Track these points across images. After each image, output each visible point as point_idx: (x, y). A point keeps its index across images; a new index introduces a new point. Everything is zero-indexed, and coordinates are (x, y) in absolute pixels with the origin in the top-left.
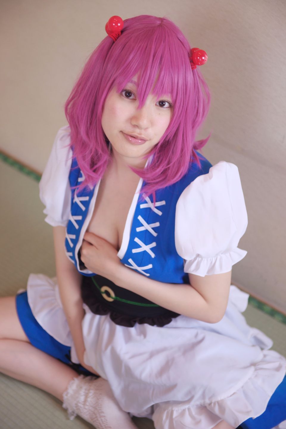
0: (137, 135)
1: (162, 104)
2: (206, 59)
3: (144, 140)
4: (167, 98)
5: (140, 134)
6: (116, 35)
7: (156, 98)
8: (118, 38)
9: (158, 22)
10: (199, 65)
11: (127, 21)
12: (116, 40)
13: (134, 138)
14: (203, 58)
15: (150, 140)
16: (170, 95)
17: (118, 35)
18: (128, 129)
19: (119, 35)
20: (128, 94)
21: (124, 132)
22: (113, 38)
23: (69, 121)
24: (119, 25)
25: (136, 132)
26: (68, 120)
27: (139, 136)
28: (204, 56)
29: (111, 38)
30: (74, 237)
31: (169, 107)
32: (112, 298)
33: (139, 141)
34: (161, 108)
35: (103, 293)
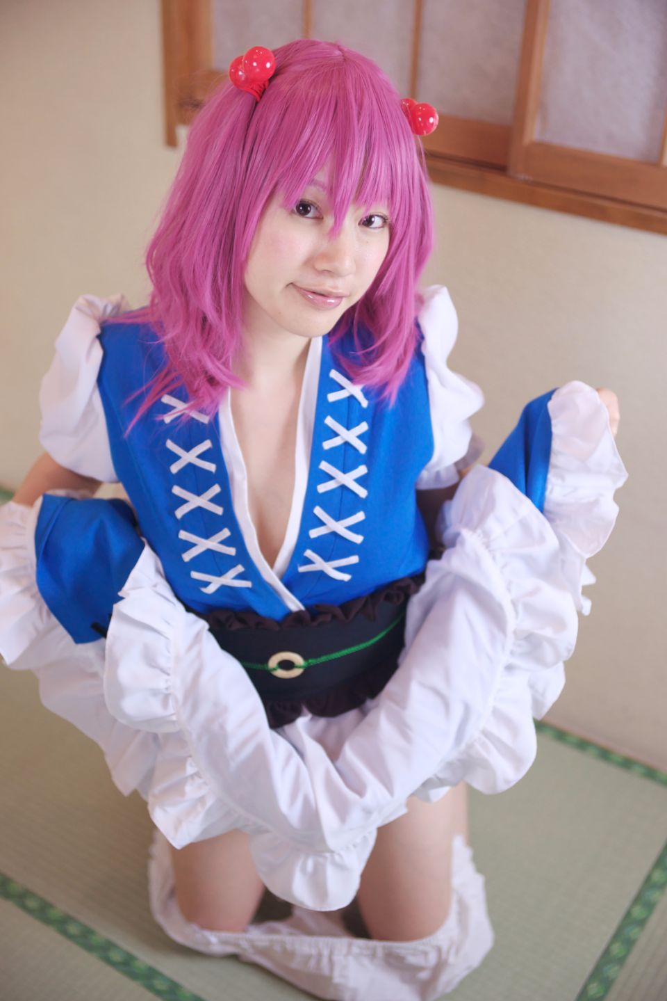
0: (331, 290)
1: (367, 221)
3: (339, 297)
4: (381, 209)
6: (261, 87)
7: (361, 211)
8: (263, 93)
9: (337, 53)
12: (261, 98)
13: (322, 295)
15: (350, 296)
16: (386, 204)
17: (262, 86)
19: (264, 85)
20: (303, 208)
21: (298, 284)
22: (256, 94)
23: (155, 281)
24: (268, 65)
25: (327, 284)
26: (151, 279)
27: (334, 291)
29: (251, 94)
30: (226, 533)
31: (382, 227)
32: (300, 667)
33: (333, 301)
34: (368, 229)
35: (275, 669)
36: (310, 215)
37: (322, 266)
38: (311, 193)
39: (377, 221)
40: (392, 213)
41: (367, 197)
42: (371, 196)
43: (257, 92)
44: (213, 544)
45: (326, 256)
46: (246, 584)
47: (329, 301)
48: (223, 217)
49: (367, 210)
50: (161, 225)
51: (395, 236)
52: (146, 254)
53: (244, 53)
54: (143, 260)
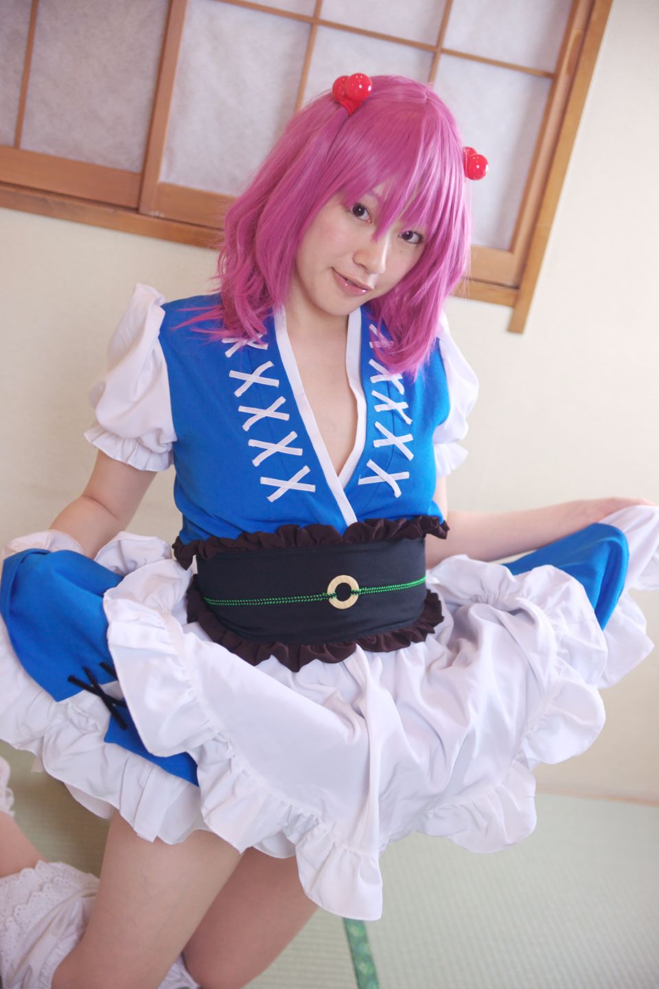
1: (406, 236)
4: (420, 228)
7: (404, 227)
8: (355, 111)
12: (352, 113)
20: (358, 210)
21: (337, 270)
25: (359, 276)
27: (363, 282)
29: (346, 108)
30: (293, 436)
31: (418, 243)
32: (356, 593)
34: (405, 242)
35: (332, 596)
36: (362, 217)
37: (362, 260)
39: (415, 238)
43: (351, 109)
44: (281, 447)
45: (367, 253)
46: (312, 488)
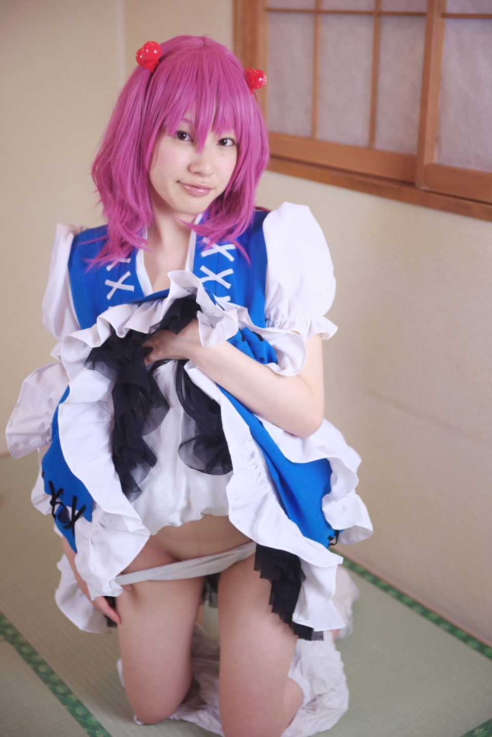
0: (200, 184)
1: (222, 142)
2: (266, 81)
3: (208, 189)
4: (230, 134)
5: (204, 183)
6: (154, 65)
7: (217, 136)
8: (156, 68)
9: (199, 42)
10: (257, 88)
11: (163, 44)
12: (154, 71)
14: (260, 79)
15: (215, 188)
16: (232, 131)
18: (189, 178)
19: (156, 64)
20: (181, 135)
21: (182, 181)
24: (155, 52)
25: (198, 180)
27: (203, 185)
28: (262, 77)
29: (148, 69)
31: (232, 145)
33: (202, 191)
34: (223, 147)
36: (186, 139)
37: (195, 169)
38: (184, 127)
39: (229, 142)
40: (237, 137)
41: (219, 127)
42: (221, 126)
43: (151, 68)
45: (197, 163)
47: (199, 191)
48: (135, 144)
49: (220, 135)
50: (100, 151)
51: (241, 152)
52: (91, 168)
53: (141, 46)
54: (90, 171)
